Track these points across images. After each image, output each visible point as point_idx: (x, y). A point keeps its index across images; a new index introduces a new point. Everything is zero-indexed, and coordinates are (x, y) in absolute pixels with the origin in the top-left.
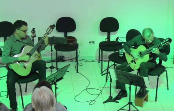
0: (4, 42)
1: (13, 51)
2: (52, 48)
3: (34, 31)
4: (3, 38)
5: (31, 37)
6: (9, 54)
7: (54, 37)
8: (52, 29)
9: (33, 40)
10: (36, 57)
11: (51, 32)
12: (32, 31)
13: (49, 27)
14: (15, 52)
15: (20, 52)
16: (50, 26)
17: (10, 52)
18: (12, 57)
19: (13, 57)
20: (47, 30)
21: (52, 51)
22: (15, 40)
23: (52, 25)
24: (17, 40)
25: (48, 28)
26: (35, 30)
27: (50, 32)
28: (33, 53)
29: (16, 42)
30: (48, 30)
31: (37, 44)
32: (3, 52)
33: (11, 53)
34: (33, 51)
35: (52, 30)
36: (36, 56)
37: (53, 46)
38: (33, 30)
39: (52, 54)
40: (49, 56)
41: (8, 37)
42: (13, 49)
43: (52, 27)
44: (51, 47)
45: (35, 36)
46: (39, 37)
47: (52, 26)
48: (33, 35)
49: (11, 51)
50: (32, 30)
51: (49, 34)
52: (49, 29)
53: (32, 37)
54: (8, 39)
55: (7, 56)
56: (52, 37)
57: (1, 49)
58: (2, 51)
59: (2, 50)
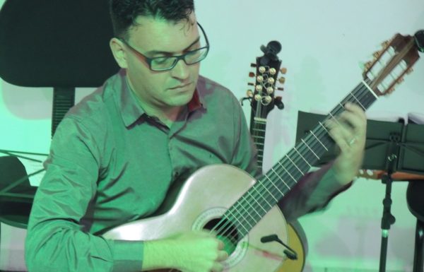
0: (48, 123)
1: (110, 193)
2: (387, 202)
3: (276, 64)
4: (49, 91)
5: (247, 108)
6: (79, 213)
7: (410, 121)
8: (403, 65)
9: (263, 126)
10: (266, 253)
11: (398, 81)
12: (259, 62)
13: (387, 46)
14: (123, 204)
15: (162, 209)
16: (389, 37)
17: (89, 198)
18: (99, 234)
19: (107, 235)
20: (369, 67)
21: (388, 220)
22: (131, 119)
23: (412, 34)
24: (144, 119)
25: (378, 56)
26: (280, 56)
27: (388, 81)
28: (254, 220)
29: (137, 127)
30: (377, 69)
31: (284, 161)
32: (38, 197)
33: (93, 205)
34: (252, 209)
35: (406, 72)
36: (273, 247)
37: (400, 189)
38: (270, 57)
39: (384, 241)
40: (360, 253)
41: (81, 93)
42: (111, 176)
43: (406, 49)
44: (383, 196)
45: (278, 102)
46: (306, 110)
47: (407, 38)
48: (264, 92)
49: (98, 194)
50: (261, 54)
51: (380, 99)
52: (386, 58)
53: (254, 104)
54: (83, 102)
55: (68, 225)
56: (401, 121)
57: (30, 167)
58: (34, 189)
59: (34, 181)
